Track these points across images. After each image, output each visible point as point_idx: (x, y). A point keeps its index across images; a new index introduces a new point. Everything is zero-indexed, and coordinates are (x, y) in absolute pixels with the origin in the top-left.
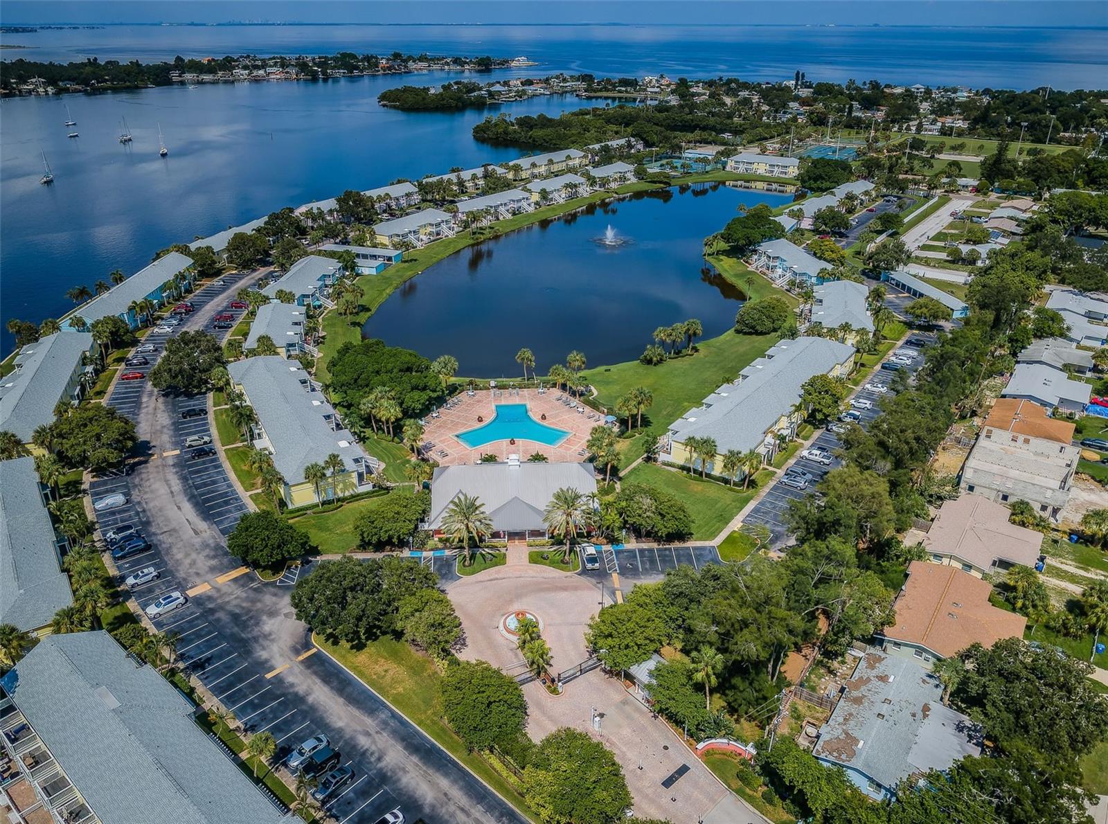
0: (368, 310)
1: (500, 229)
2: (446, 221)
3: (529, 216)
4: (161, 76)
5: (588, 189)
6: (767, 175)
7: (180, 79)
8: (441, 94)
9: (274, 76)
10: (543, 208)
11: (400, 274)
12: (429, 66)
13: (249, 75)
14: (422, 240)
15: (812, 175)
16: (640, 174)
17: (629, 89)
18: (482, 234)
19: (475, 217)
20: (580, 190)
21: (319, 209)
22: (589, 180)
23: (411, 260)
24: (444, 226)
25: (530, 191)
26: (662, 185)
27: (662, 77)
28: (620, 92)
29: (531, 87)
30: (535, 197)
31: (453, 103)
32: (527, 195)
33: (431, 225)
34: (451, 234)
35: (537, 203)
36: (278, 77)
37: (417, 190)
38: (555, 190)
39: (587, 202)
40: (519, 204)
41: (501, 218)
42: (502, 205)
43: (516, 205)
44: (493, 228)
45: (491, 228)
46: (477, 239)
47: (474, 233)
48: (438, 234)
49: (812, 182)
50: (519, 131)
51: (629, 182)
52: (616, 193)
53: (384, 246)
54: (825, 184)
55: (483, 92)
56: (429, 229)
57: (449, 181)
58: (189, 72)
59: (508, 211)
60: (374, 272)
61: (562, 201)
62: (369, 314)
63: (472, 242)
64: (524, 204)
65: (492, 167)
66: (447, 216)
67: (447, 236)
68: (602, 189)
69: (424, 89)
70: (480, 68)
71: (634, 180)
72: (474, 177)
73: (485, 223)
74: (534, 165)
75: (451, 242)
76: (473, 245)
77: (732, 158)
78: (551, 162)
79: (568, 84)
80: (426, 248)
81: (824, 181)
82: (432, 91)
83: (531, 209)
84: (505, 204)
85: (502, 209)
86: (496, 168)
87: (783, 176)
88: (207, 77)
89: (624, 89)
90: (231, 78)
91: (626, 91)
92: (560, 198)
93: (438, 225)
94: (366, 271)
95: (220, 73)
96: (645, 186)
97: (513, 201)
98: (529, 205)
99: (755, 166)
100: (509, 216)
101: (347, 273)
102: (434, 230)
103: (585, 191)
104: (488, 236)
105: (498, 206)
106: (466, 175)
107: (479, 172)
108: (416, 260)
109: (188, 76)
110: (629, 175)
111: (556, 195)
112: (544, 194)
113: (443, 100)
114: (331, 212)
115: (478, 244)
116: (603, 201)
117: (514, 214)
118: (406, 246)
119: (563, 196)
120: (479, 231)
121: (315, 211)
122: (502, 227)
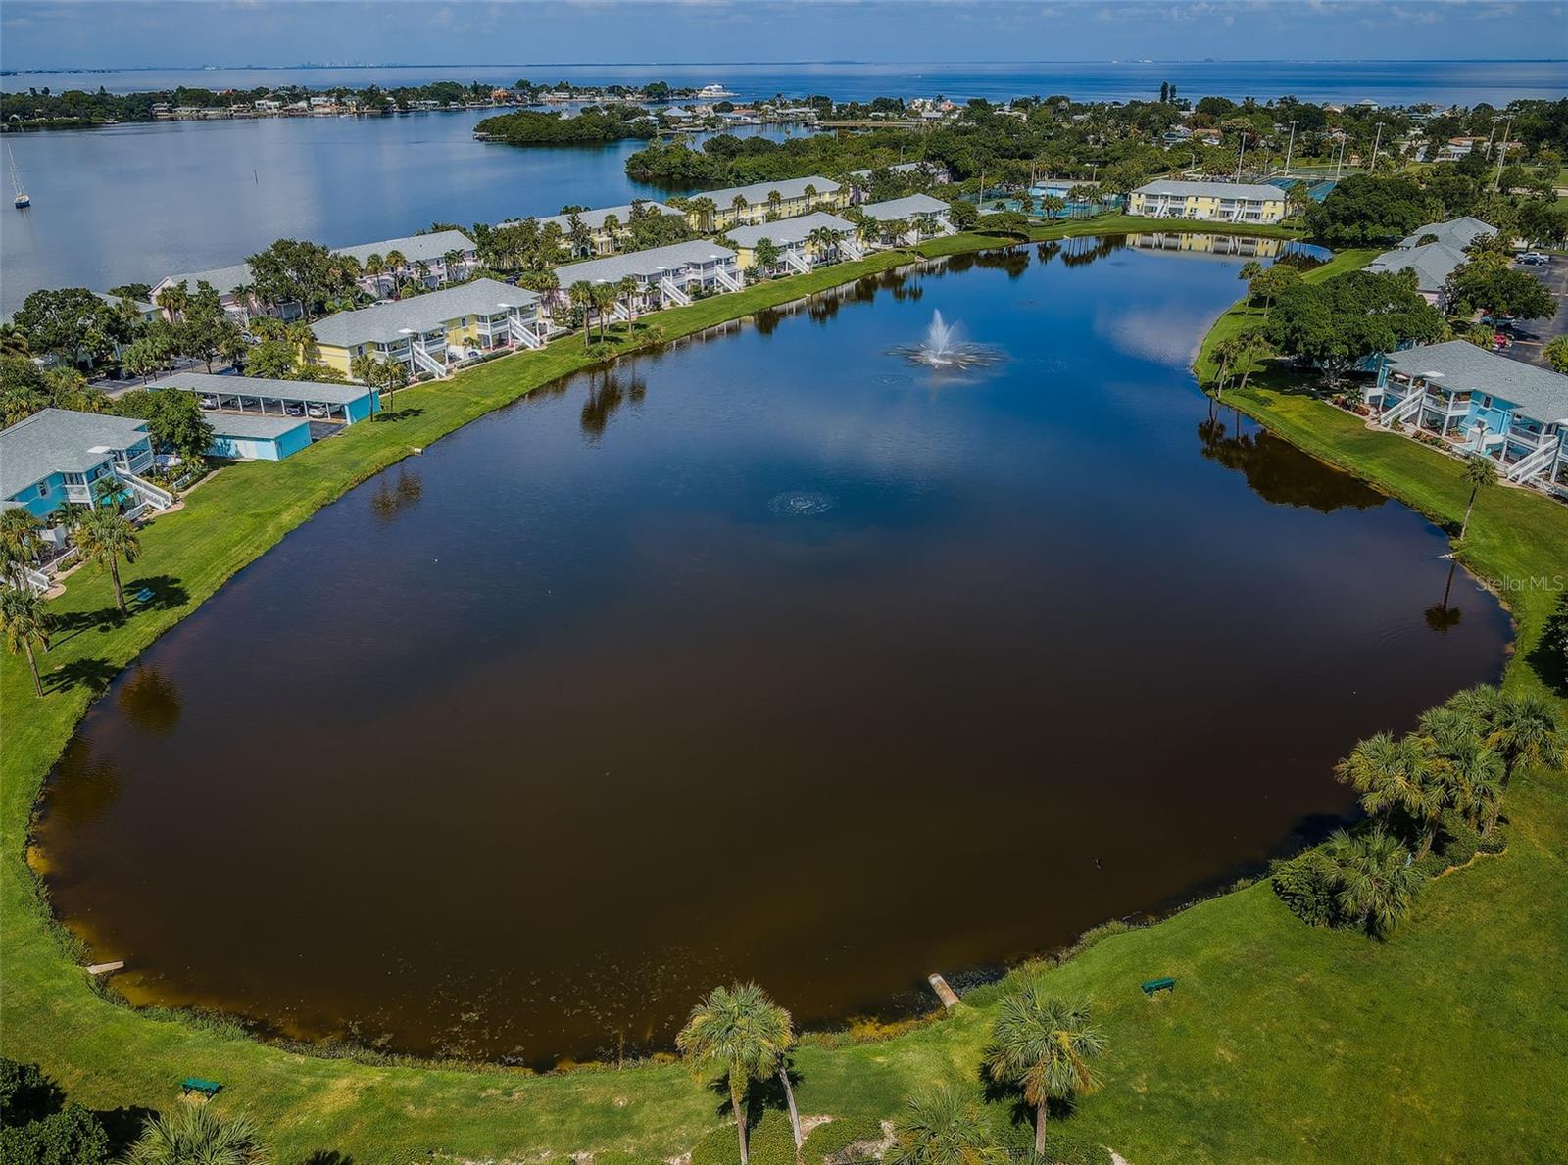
0: (178, 597)
1: (662, 330)
2: (523, 310)
3: (732, 299)
4: (140, 109)
5: (859, 245)
6: (1218, 219)
7: (170, 115)
8: (579, 119)
9: (322, 110)
10: (764, 284)
11: (355, 455)
12: (572, 97)
13: (281, 108)
14: (452, 358)
15: (1340, 211)
16: (963, 219)
17: (891, 114)
18: (617, 340)
19: (595, 299)
20: (845, 245)
21: (203, 285)
22: (861, 224)
23: (404, 414)
24: (516, 321)
25: (734, 245)
26: (1011, 240)
27: (940, 99)
28: (876, 119)
29: (731, 114)
30: (746, 259)
31: (600, 134)
32: (728, 252)
33: (481, 318)
34: (533, 343)
35: (750, 273)
36: (328, 110)
37: (474, 247)
38: (790, 245)
39: (860, 272)
40: (709, 274)
41: (666, 305)
42: (666, 273)
43: (700, 276)
44: (644, 327)
45: (637, 326)
46: (601, 354)
47: (594, 340)
48: (501, 341)
49: (1339, 225)
50: (710, 160)
51: (941, 235)
52: (921, 254)
53: (334, 377)
54: (1374, 231)
55: (650, 117)
56: (476, 330)
57: (553, 231)
58: (185, 105)
59: (682, 288)
60: (270, 452)
61: (805, 269)
62: (170, 617)
63: (587, 360)
64: (721, 273)
65: (652, 204)
66: (527, 297)
67: (523, 347)
68: (889, 247)
69: (552, 113)
70: (651, 99)
71: (951, 230)
72: (611, 223)
73: (620, 314)
74: (740, 203)
75: (531, 360)
76: (591, 370)
77: (1139, 190)
78: (775, 198)
79: (790, 111)
80: (459, 380)
81: (1368, 224)
82: (565, 116)
83: (737, 286)
84: (676, 273)
85: (668, 284)
86: (659, 206)
87: (1252, 221)
88: (211, 112)
89: (882, 114)
90: (251, 113)
91: (886, 118)
92: (802, 262)
93: (497, 319)
94: (249, 451)
95: (235, 107)
96: (972, 242)
97: (696, 266)
98: (733, 275)
99: (1189, 204)
100: (685, 301)
101: (173, 461)
102: (487, 331)
103: (854, 249)
104: (632, 345)
105: (659, 275)
106: (593, 219)
107: (623, 213)
108: (417, 413)
109: (183, 111)
110: (942, 220)
111: (791, 256)
112: (767, 252)
113: (582, 127)
114: (241, 293)
115: (604, 366)
116: (890, 272)
117: (697, 295)
118: (401, 374)
119: (809, 258)
120: (606, 333)
121: (193, 290)
122: (665, 325)
